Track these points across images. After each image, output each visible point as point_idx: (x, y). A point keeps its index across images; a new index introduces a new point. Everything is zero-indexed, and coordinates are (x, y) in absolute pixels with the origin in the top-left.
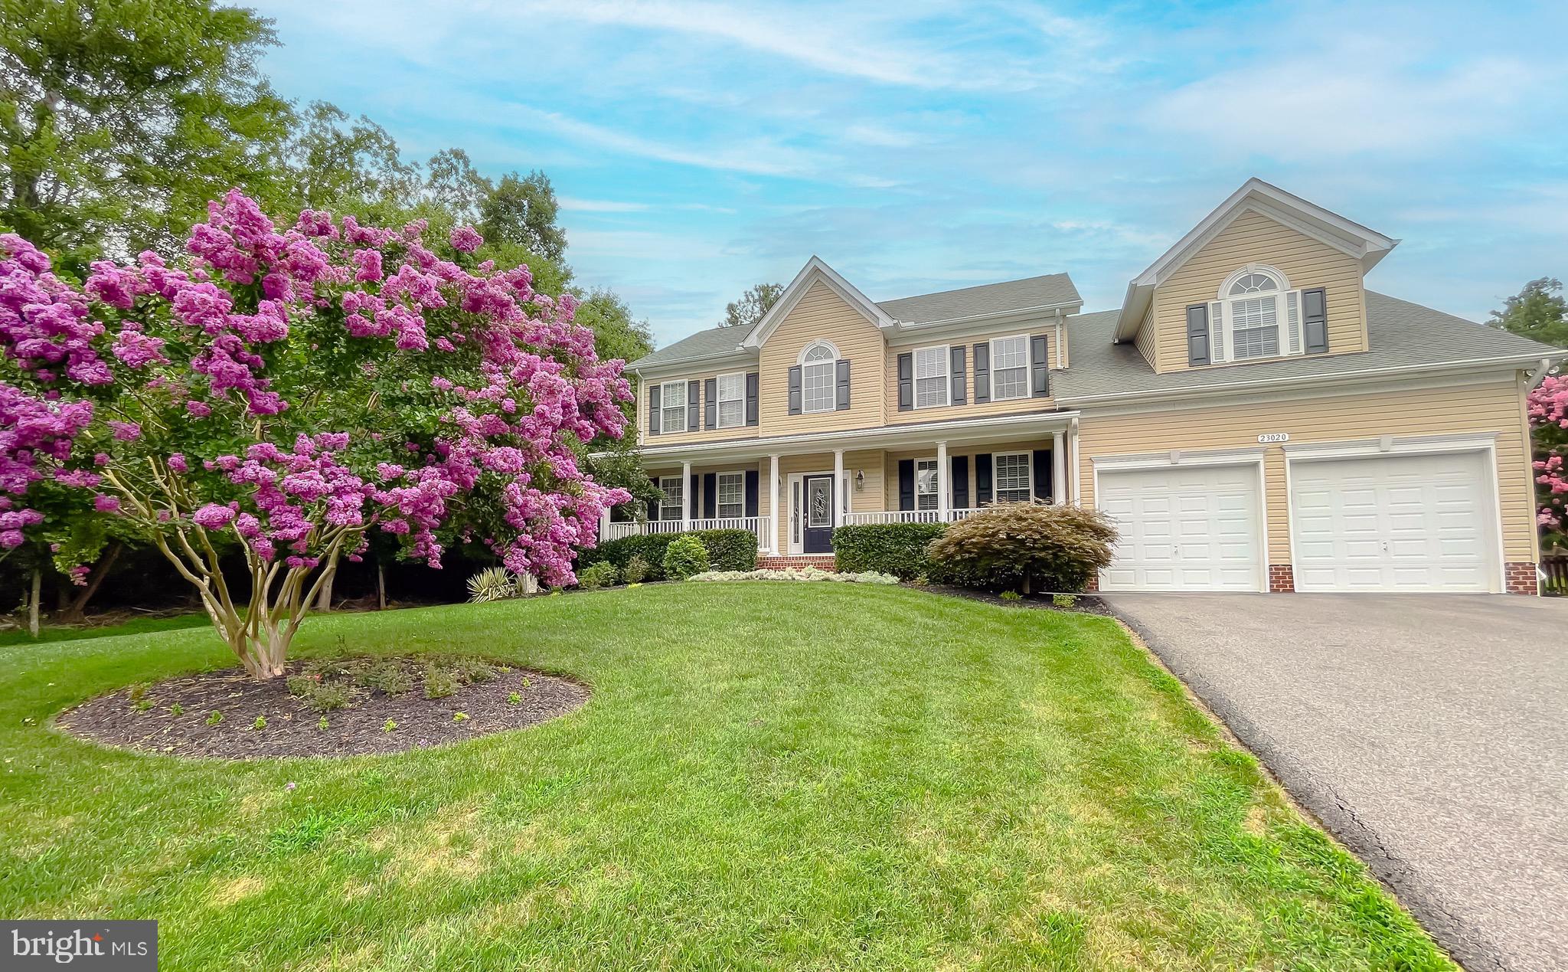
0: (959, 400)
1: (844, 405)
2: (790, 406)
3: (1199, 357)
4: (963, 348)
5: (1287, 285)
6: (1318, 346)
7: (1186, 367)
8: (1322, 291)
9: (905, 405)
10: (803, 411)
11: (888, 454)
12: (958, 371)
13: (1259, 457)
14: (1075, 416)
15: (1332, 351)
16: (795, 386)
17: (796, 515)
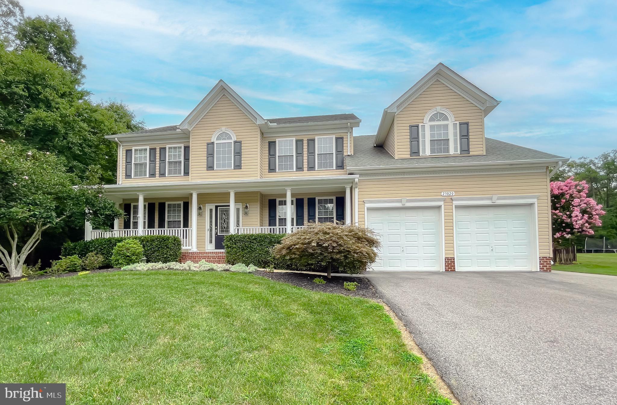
0: (300, 168)
1: (238, 166)
2: (207, 165)
3: (415, 152)
4: (302, 141)
5: (453, 120)
6: (465, 150)
7: (408, 156)
8: (467, 124)
9: (272, 169)
10: (215, 168)
11: (263, 196)
12: (299, 153)
13: (441, 203)
14: (356, 178)
15: (471, 153)
16: (210, 155)
17: (211, 228)
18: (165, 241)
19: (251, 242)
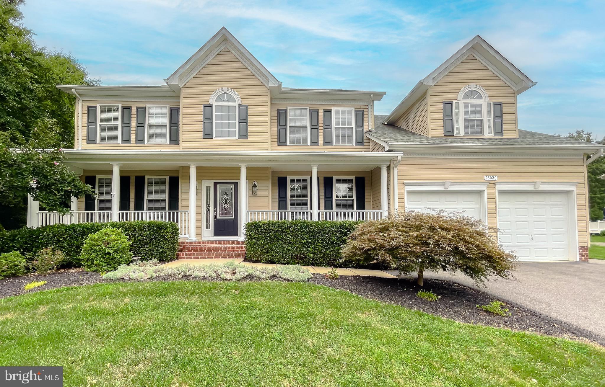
0: (315, 143)
1: (243, 136)
2: (204, 131)
3: (449, 131)
4: (317, 111)
5: (488, 99)
6: (499, 132)
7: (442, 135)
8: (501, 104)
9: (282, 142)
10: (214, 136)
11: (273, 173)
12: (314, 126)
13: (484, 188)
14: (400, 155)
15: (505, 136)
16: (208, 119)
17: (208, 210)
18: (161, 229)
19: (282, 231)
